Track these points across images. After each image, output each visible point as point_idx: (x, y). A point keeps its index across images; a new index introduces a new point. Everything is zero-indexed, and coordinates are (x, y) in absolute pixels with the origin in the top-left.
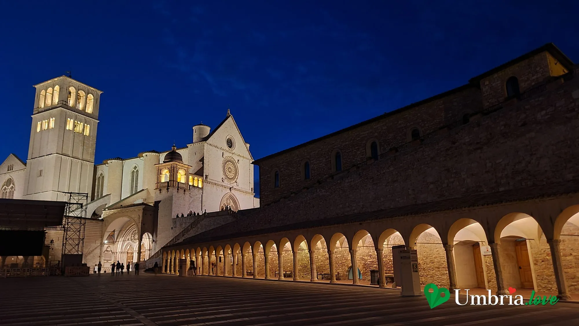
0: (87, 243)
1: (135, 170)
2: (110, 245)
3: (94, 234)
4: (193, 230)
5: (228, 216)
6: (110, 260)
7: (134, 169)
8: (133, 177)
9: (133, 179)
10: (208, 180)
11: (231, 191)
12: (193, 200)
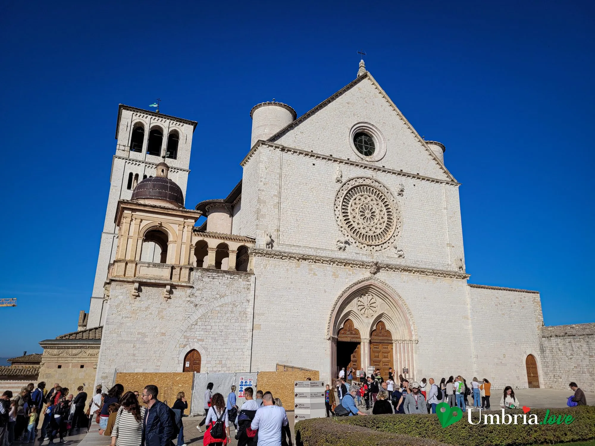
10: (276, 247)
11: (375, 274)
12: (204, 315)
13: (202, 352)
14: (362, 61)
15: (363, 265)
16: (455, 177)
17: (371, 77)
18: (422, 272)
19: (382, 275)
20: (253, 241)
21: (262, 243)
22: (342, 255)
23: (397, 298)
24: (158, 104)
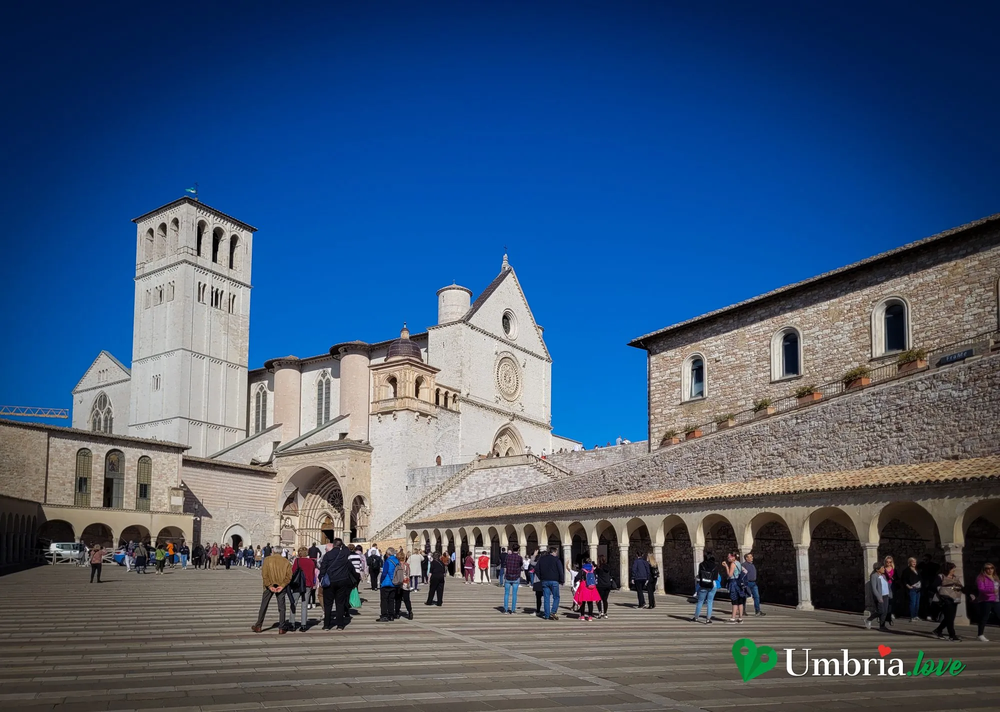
0: (250, 512)
1: (324, 378)
2: (290, 517)
3: (262, 496)
4: (451, 492)
5: (526, 467)
6: (292, 543)
7: (322, 378)
8: (320, 389)
9: (320, 395)
10: (470, 398)
11: (512, 420)
12: (442, 436)
13: (442, 457)
14: (506, 255)
15: (507, 414)
16: (551, 356)
17: (514, 272)
18: (532, 422)
19: (515, 423)
20: (460, 392)
21: (464, 394)
22: (497, 406)
23: (519, 438)
24: (197, 191)
